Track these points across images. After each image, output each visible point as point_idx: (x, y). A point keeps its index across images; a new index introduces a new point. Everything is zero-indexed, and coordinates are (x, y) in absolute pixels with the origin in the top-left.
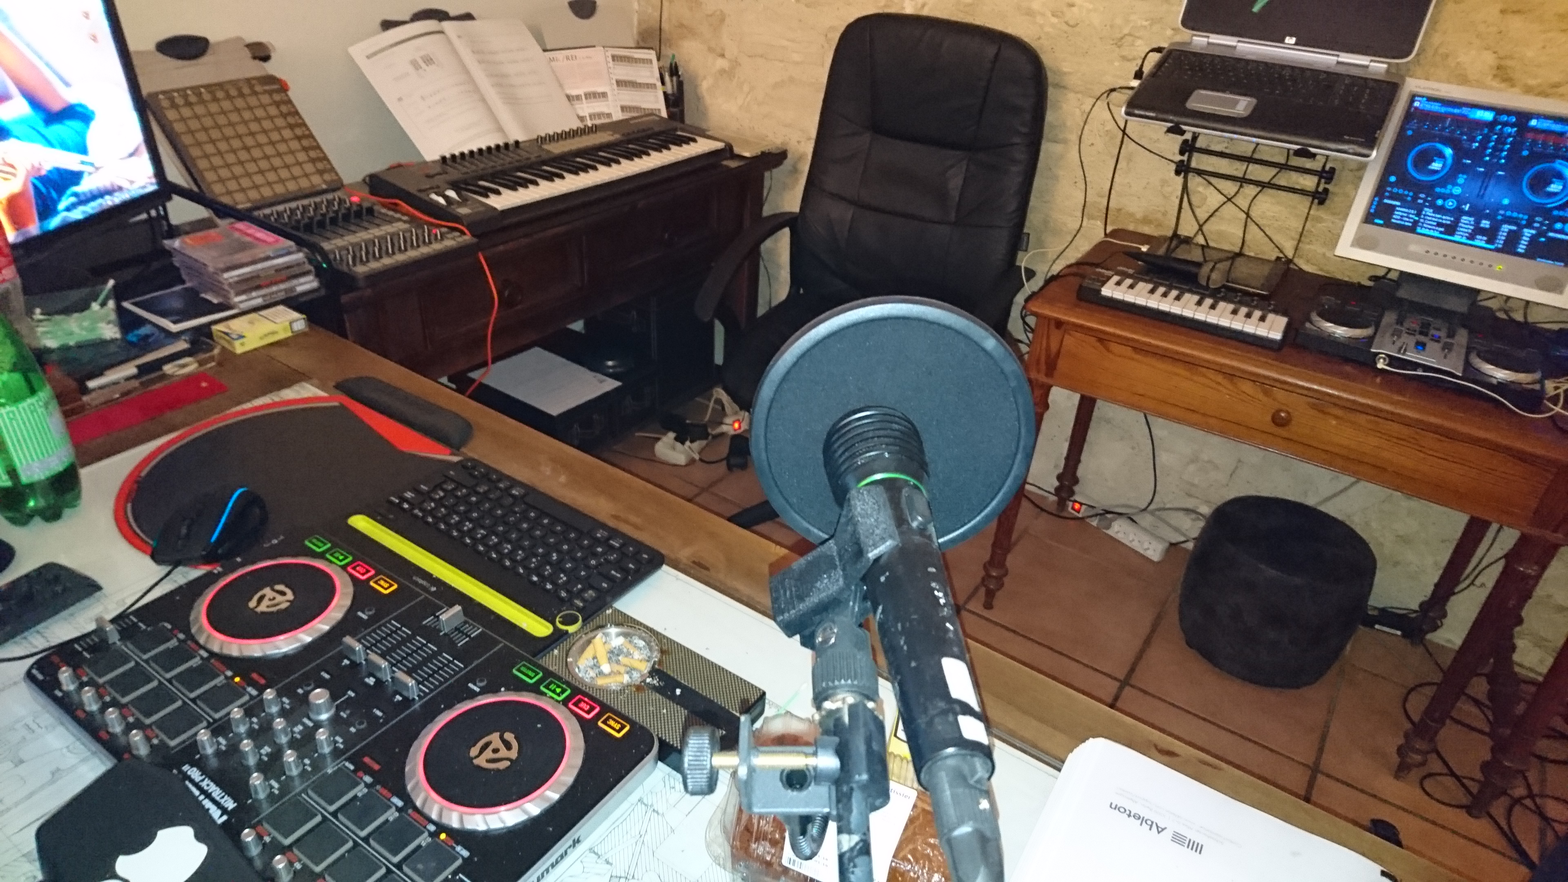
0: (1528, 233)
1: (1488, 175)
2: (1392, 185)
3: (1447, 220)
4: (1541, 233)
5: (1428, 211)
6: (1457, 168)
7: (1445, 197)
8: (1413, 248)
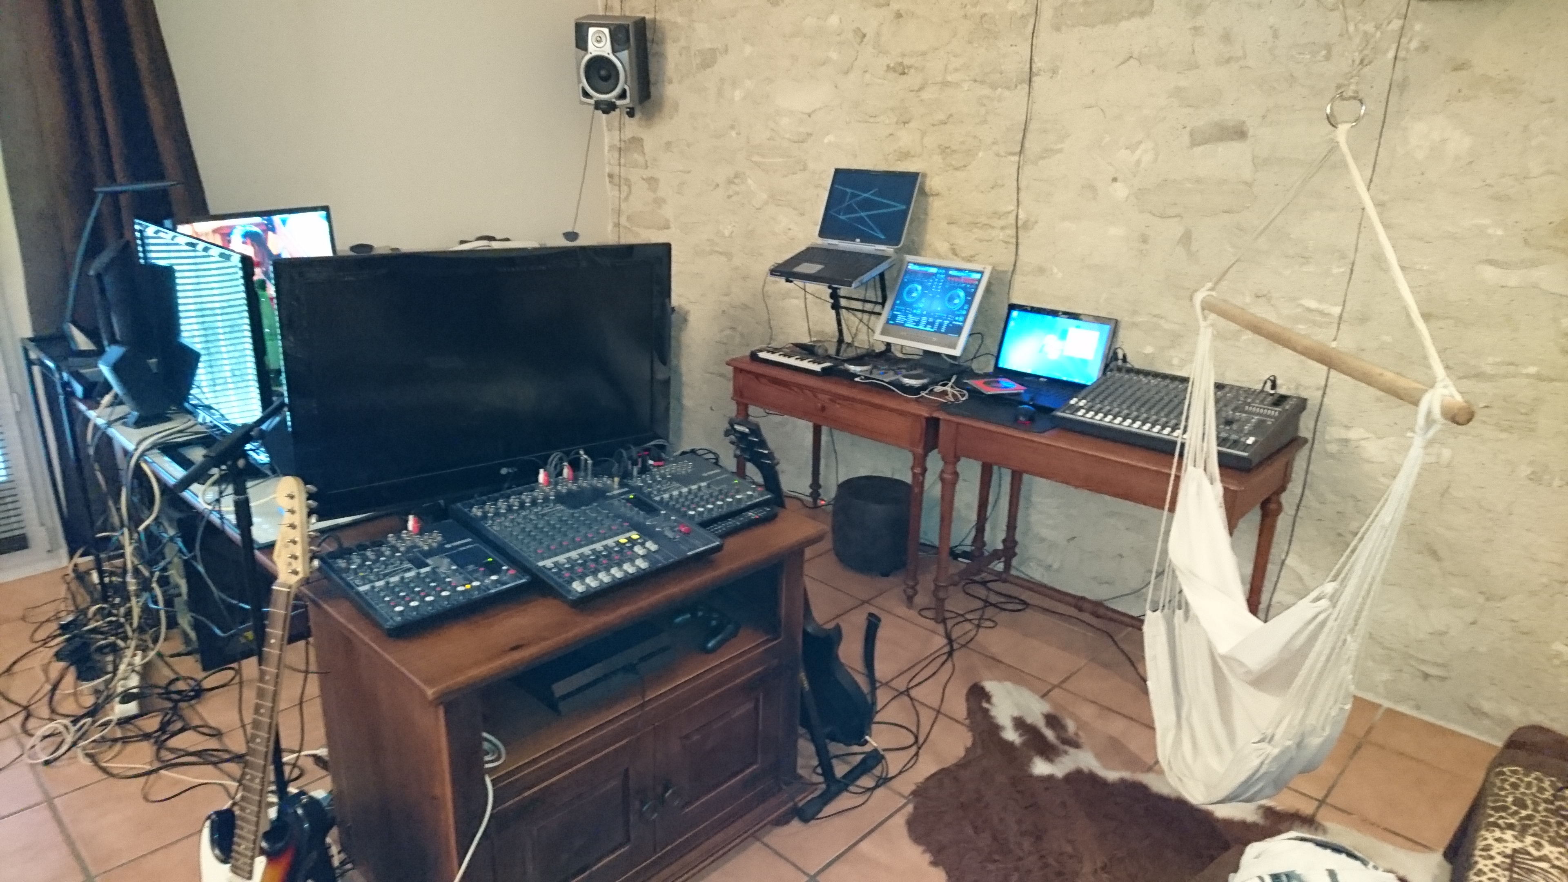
0: (946, 322)
1: (933, 297)
2: (898, 305)
3: (917, 319)
4: (951, 323)
5: (910, 316)
6: (923, 295)
7: (916, 309)
8: (902, 333)
